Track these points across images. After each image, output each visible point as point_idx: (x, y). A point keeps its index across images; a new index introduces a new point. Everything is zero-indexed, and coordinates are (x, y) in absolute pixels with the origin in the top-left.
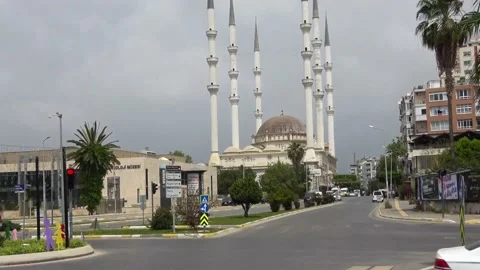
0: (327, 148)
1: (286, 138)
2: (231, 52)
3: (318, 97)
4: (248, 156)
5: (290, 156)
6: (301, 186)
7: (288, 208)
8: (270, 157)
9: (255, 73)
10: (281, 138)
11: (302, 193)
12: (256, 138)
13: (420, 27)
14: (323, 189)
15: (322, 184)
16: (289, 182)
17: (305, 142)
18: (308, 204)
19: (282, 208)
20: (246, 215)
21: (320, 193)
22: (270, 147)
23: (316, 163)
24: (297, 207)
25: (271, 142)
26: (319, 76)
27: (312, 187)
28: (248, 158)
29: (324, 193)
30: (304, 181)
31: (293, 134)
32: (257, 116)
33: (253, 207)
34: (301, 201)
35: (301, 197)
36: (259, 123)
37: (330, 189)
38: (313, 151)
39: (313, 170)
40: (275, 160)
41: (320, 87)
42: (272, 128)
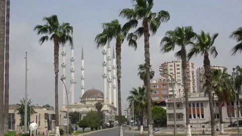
0: (113, 103)
1: (95, 99)
2: (71, 61)
3: (109, 82)
4: (79, 107)
5: (97, 108)
6: (101, 121)
7: (96, 129)
8: (88, 107)
9: (82, 69)
10: (93, 99)
11: (101, 124)
12: (82, 98)
13: (139, 73)
14: (110, 122)
15: (110, 120)
16: (96, 119)
17: (103, 101)
18: (103, 128)
19: (94, 129)
20: (83, 131)
21: (109, 124)
22: (88, 103)
23: (108, 111)
24: (100, 129)
25: (88, 101)
26: (110, 73)
27: (105, 121)
28: (78, 107)
29: (110, 124)
30: (102, 119)
31: (98, 98)
32: (82, 89)
33: (85, 129)
34: (101, 127)
35: (101, 125)
36: (83, 92)
37: (113, 122)
38: (106, 105)
39: (106, 114)
40: (90, 109)
41: (110, 77)
42: (89, 94)
